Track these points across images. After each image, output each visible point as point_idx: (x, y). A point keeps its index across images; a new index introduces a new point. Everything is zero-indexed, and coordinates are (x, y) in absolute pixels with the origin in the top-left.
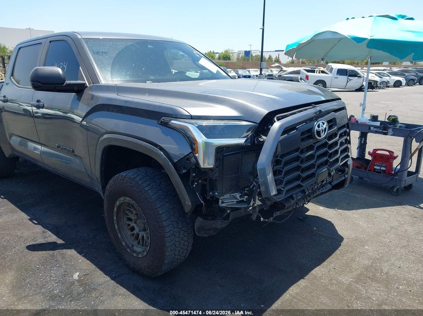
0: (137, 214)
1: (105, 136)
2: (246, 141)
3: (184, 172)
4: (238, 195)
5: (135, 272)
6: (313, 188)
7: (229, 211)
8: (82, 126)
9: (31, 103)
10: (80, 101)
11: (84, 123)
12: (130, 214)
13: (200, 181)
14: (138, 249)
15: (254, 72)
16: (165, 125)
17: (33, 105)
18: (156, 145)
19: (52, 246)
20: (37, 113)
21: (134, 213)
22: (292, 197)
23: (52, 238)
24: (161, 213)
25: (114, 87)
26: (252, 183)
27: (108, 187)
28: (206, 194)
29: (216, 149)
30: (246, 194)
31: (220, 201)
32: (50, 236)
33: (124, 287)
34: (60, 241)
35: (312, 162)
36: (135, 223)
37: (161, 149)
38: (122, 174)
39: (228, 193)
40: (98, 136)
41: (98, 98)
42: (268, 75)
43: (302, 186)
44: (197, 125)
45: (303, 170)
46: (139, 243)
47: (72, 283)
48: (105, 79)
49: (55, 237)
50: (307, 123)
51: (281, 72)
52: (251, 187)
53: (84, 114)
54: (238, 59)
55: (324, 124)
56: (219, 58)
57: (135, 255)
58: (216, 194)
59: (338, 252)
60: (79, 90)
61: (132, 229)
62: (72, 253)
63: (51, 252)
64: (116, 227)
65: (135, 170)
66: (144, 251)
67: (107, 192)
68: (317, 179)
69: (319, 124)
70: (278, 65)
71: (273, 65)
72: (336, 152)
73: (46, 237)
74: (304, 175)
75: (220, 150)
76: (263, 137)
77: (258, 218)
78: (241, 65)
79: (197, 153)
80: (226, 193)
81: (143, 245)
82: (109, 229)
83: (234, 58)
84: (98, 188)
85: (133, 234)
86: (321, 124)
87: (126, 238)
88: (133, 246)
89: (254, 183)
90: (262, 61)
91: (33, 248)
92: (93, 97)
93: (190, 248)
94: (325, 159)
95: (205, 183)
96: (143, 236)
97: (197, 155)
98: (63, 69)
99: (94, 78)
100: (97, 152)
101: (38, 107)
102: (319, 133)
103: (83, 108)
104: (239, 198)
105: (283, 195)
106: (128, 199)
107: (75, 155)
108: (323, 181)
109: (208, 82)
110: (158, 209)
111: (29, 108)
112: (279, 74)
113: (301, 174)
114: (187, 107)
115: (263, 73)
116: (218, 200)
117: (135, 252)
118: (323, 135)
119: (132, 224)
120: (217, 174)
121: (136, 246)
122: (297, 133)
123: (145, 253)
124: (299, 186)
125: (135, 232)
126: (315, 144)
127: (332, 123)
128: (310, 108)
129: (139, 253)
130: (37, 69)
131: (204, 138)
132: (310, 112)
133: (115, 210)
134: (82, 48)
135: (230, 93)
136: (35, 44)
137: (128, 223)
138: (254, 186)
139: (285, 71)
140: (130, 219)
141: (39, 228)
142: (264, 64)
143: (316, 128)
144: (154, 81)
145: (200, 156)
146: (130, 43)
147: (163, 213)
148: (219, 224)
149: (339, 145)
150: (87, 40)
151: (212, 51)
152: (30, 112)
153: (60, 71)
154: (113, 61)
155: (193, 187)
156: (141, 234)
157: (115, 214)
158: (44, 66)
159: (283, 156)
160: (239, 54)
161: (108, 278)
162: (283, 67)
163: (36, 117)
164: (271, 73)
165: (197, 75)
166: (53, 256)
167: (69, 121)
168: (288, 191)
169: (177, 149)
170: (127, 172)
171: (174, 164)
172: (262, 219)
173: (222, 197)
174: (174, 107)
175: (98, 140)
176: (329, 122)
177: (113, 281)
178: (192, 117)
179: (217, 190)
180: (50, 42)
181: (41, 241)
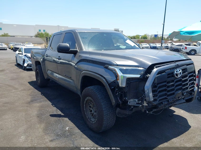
0: (93, 105)
1: (84, 72)
2: (141, 76)
3: (113, 88)
4: (137, 100)
5: (91, 130)
6: (173, 100)
7: (132, 107)
8: (75, 67)
9: (57, 57)
10: (75, 57)
11: (76, 66)
12: (90, 105)
13: (120, 93)
14: (93, 120)
15: (158, 45)
16: (107, 68)
17: (57, 58)
18: (102, 76)
19: (59, 116)
20: (58, 61)
21: (92, 104)
22: (162, 103)
23: (60, 113)
24: (102, 104)
25: (88, 52)
26: (143, 95)
27: (83, 92)
28: (122, 99)
29: (127, 79)
30: (140, 100)
31: (129, 102)
32: (59, 112)
33: (86, 135)
34: (62, 114)
35: (173, 88)
36: (92, 108)
37: (104, 78)
38: (88, 87)
39: (132, 99)
40: (81, 72)
41: (82, 56)
42: (166, 47)
43: (167, 99)
44: (119, 69)
45: (169, 91)
46: (93, 117)
47: (66, 131)
48: (85, 49)
49: (61, 112)
50: (171, 70)
51: (172, 45)
52: (142, 97)
53: (76, 63)
54: (151, 38)
55: (180, 70)
56: (142, 38)
57: (91, 122)
58: (127, 99)
59: (187, 133)
60: (75, 53)
61: (91, 111)
62: (67, 119)
63: (59, 118)
64: (85, 110)
65: (94, 86)
66: (95, 121)
67: (82, 95)
68: (175, 96)
69: (177, 71)
70: (171, 41)
71: (168, 42)
72: (187, 84)
73: (57, 112)
74: (169, 93)
75: (129, 79)
76: (149, 75)
77: (145, 111)
78: (152, 41)
79: (118, 80)
80: (131, 99)
81: (95, 118)
82: (82, 110)
83: (149, 38)
84: (79, 93)
85: (91, 113)
86: (178, 71)
87: (88, 115)
88: (91, 118)
89: (144, 95)
90: (162, 40)
91: (52, 116)
92: (80, 56)
93: (114, 122)
94: (180, 87)
95: (122, 93)
96: (95, 114)
97: (118, 81)
98: (69, 44)
99: (81, 48)
100: (80, 78)
101: (59, 59)
102: (177, 75)
103: (76, 60)
104: (137, 102)
105: (158, 102)
106: (90, 98)
107: (71, 79)
108: (179, 97)
109: (129, 51)
110: (101, 103)
111: (55, 59)
112: (171, 46)
113: (167, 93)
114: (116, 61)
115: (163, 45)
116: (128, 101)
117: (91, 121)
118: (179, 76)
119: (91, 109)
120: (127, 90)
121: (92, 119)
122: (166, 74)
123: (95, 122)
124: (166, 98)
125: (92, 112)
126: (175, 79)
127: (184, 70)
128: (173, 63)
129: (93, 121)
130: (60, 44)
131: (122, 74)
132: (173, 65)
133: (85, 102)
134: (78, 36)
135: (135, 56)
136: (60, 34)
137: (89, 108)
138: (144, 96)
139: (174, 45)
140: (90, 107)
141: (55, 108)
142: (163, 41)
143: (176, 72)
144: (105, 50)
145: (120, 82)
146: (97, 34)
147: (103, 105)
148: (128, 112)
149: (188, 81)
150: (80, 33)
151: (138, 35)
152: (56, 61)
153: (68, 45)
154: (89, 41)
155: (116, 95)
156: (94, 113)
157: (85, 104)
158: (63, 43)
159: (158, 84)
160: (151, 36)
161: (80, 131)
162: (173, 43)
163: (58, 63)
164: (167, 46)
165: (124, 47)
166: (59, 120)
167: (70, 65)
168: (160, 100)
169: (110, 78)
170: (91, 87)
171: (109, 85)
172: (147, 112)
173: (129, 101)
174: (111, 61)
175: (81, 73)
176: (182, 70)
177: (81, 132)
178: (117, 65)
179: (127, 97)
180: (66, 33)
181: (55, 113)
